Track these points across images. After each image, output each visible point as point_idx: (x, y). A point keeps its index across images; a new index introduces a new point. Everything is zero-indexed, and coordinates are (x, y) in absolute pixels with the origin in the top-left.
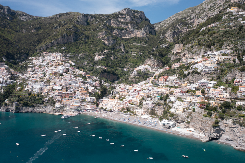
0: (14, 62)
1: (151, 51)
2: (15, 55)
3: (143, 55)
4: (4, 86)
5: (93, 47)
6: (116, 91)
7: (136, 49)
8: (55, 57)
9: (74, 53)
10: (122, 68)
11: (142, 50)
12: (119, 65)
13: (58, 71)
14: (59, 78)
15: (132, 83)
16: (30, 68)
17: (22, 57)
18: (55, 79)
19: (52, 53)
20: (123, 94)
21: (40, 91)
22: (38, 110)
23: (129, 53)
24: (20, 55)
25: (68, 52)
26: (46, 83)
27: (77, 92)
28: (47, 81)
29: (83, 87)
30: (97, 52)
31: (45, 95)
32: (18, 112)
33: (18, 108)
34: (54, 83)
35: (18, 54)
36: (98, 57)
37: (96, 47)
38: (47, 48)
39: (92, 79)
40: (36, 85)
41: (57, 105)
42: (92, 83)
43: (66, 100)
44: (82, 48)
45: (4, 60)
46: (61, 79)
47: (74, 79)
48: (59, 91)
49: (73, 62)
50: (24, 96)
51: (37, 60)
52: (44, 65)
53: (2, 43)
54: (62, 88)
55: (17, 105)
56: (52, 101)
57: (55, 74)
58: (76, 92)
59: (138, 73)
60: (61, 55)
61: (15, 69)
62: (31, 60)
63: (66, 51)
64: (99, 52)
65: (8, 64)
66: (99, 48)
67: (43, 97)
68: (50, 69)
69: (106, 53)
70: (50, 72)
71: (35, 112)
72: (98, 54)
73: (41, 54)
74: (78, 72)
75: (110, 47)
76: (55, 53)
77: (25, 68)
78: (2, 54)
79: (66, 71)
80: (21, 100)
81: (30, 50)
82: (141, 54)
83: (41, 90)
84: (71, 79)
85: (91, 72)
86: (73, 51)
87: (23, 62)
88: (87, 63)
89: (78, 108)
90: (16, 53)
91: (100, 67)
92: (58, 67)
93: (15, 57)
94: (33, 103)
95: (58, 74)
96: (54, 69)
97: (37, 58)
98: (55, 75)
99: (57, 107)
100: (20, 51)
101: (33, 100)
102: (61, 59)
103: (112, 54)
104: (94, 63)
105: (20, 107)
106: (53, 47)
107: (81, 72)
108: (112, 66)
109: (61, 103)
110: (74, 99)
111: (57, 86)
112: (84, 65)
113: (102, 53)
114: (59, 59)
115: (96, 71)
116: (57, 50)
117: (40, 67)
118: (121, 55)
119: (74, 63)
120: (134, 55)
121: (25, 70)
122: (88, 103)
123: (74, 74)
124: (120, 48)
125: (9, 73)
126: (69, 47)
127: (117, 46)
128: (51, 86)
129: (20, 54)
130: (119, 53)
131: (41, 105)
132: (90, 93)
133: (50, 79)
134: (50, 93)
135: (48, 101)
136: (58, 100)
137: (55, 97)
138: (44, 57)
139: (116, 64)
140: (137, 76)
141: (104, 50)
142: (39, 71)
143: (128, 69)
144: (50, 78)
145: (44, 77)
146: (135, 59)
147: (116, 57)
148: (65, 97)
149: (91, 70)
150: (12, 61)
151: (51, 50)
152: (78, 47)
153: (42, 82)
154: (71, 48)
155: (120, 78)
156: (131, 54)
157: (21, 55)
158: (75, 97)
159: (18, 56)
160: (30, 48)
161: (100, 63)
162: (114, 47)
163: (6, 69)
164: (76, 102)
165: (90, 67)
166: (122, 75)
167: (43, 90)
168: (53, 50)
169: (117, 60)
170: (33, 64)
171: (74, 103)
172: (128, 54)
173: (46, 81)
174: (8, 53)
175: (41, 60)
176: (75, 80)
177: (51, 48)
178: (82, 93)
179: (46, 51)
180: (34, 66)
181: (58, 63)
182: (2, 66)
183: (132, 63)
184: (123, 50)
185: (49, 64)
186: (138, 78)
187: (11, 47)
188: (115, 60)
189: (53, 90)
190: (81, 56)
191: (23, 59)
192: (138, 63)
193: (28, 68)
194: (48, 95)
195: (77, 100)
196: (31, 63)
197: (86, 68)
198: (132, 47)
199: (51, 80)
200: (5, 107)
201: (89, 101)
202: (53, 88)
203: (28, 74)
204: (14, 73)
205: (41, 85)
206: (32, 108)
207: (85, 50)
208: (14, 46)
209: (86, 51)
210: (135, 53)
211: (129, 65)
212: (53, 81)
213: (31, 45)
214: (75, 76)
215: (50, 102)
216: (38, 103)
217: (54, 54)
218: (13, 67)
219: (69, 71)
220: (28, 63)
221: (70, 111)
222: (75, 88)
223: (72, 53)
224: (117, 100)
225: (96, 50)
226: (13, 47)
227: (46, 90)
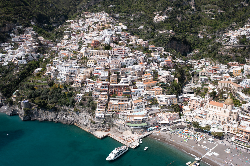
0: (48, 27)
1: (238, 6)
2: (50, 17)
3: (225, 13)
4: (22, 64)
5: (151, 4)
6: (203, 74)
7: (213, 5)
8: (100, 19)
9: (125, 12)
10: (195, 33)
11: (222, 6)
12: (191, 29)
13: (101, 39)
14: (104, 53)
15: (228, 60)
16: (66, 35)
17: (59, 20)
18: (97, 55)
19: (95, 13)
20: (226, 84)
21: (69, 79)
22: (64, 119)
23: (203, 11)
24: (56, 18)
25: (117, 11)
26: (79, 63)
27: (139, 84)
28: (83, 58)
29: (148, 70)
30: (157, 11)
31: (78, 88)
32: (30, 120)
33: (30, 112)
34: (95, 64)
35: (54, 16)
36: (159, 18)
37: (155, 4)
38: (89, 7)
39: (160, 54)
40: (62, 66)
41: (100, 113)
42: (160, 60)
43: (117, 102)
44: (135, 5)
45: (33, 23)
46: (107, 56)
47: (132, 54)
48: (104, 82)
49: (125, 25)
50: (43, 87)
51: (75, 23)
52: (84, 30)
53: (34, 2)
54: (110, 75)
55: (29, 105)
56: (90, 102)
57: (97, 45)
58: (136, 84)
59: (240, 43)
60: (108, 15)
61: (47, 37)
62: (69, 24)
63: (114, 11)
64: (159, 11)
65: (37, 29)
66: (160, 5)
67: (74, 91)
68: (90, 37)
69: (171, 12)
70: (89, 42)
71: (60, 123)
72: (158, 14)
73: (82, 15)
74: (135, 41)
75: (174, 3)
76: (99, 13)
77: (60, 35)
78: (31, 15)
79: (116, 39)
80: (36, 96)
81: (70, 11)
82: (222, 11)
83: (71, 77)
84: (125, 55)
85: (152, 40)
86: (124, 10)
87: (59, 27)
88: (145, 27)
89: (143, 122)
90: (52, 15)
91: (165, 32)
92: (102, 32)
93: (50, 21)
94: (56, 103)
95: (102, 45)
96: (96, 36)
97: (76, 21)
98: (95, 47)
99: (99, 118)
100: (56, 12)
101: (56, 96)
102: (107, 20)
103: (179, 13)
104: (155, 26)
105: (33, 110)
106: (96, 6)
107: (141, 41)
108: (180, 31)
109: (107, 108)
110: (134, 99)
111: (100, 71)
112: (140, 30)
113: (165, 12)
114: (105, 20)
115: (160, 39)
116: (102, 8)
117: (78, 32)
118: (191, 14)
119: (126, 27)
120: (211, 14)
121: (60, 38)
122: (162, 108)
123: (129, 44)
124: (189, 4)
125: (37, 42)
126: (119, 5)
127: (184, 2)
128: (89, 70)
129: (57, 16)
130: (187, 12)
131: (70, 109)
132: (163, 85)
133: (87, 55)
134: (87, 84)
135: (83, 102)
136: (102, 102)
137: (95, 93)
138: (85, 19)
139: (186, 28)
140: (239, 47)
141: (167, 7)
142: (76, 39)
143: (204, 35)
144: (87, 53)
145: (79, 51)
146: (213, 19)
147: (185, 17)
148: (115, 95)
149: (150, 37)
150: (46, 26)
151: (95, 9)
152: (130, 4)
153: (74, 61)
154: (120, 5)
155: (194, 50)
156: (206, 13)
157: (58, 18)
158: (134, 96)
159: (55, 19)
160: (69, 9)
161: (163, 27)
162: (180, 2)
163: (33, 36)
164: (138, 108)
165: (149, 32)
166: (196, 44)
167: (74, 76)
168: (97, 9)
169: (187, 22)
170: (71, 29)
171: (135, 110)
172: (201, 13)
173: (80, 58)
174: (40, 15)
175: (81, 23)
176: (132, 57)
177: (94, 6)
178: (148, 86)
179: (88, 10)
180: (72, 32)
181: (103, 25)
182: (28, 33)
183: (209, 26)
184: (193, 7)
185: (90, 28)
186: (241, 52)
187: (46, 7)
188: (184, 21)
189: (92, 77)
190: (135, 16)
191: (60, 23)
192: (218, 25)
193: (65, 35)
194: (83, 88)
195: (140, 103)
196: (68, 28)
197: (144, 35)
198: (207, 2)
199: (89, 56)
200: (11, 107)
201: (164, 103)
202: (91, 74)
203: (62, 44)
204: (44, 42)
205: (71, 67)
206: (53, 113)
207: (140, 8)
208: (50, 6)
209: (142, 9)
210: (211, 11)
211: (203, 29)
212: (92, 59)
213: (70, 5)
214: (132, 49)
215: (86, 104)
216: (65, 105)
217: (98, 15)
218: (44, 33)
219: (120, 40)
220: (65, 27)
221: (127, 129)
222: (135, 75)
223: (123, 13)
224: (230, 107)
225: (156, 8)
226: (48, 7)
227: (80, 78)
